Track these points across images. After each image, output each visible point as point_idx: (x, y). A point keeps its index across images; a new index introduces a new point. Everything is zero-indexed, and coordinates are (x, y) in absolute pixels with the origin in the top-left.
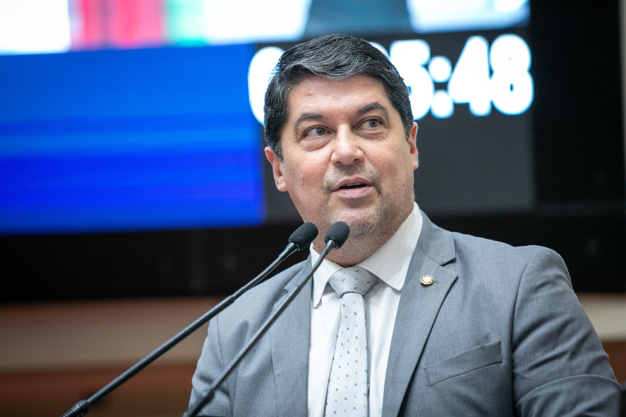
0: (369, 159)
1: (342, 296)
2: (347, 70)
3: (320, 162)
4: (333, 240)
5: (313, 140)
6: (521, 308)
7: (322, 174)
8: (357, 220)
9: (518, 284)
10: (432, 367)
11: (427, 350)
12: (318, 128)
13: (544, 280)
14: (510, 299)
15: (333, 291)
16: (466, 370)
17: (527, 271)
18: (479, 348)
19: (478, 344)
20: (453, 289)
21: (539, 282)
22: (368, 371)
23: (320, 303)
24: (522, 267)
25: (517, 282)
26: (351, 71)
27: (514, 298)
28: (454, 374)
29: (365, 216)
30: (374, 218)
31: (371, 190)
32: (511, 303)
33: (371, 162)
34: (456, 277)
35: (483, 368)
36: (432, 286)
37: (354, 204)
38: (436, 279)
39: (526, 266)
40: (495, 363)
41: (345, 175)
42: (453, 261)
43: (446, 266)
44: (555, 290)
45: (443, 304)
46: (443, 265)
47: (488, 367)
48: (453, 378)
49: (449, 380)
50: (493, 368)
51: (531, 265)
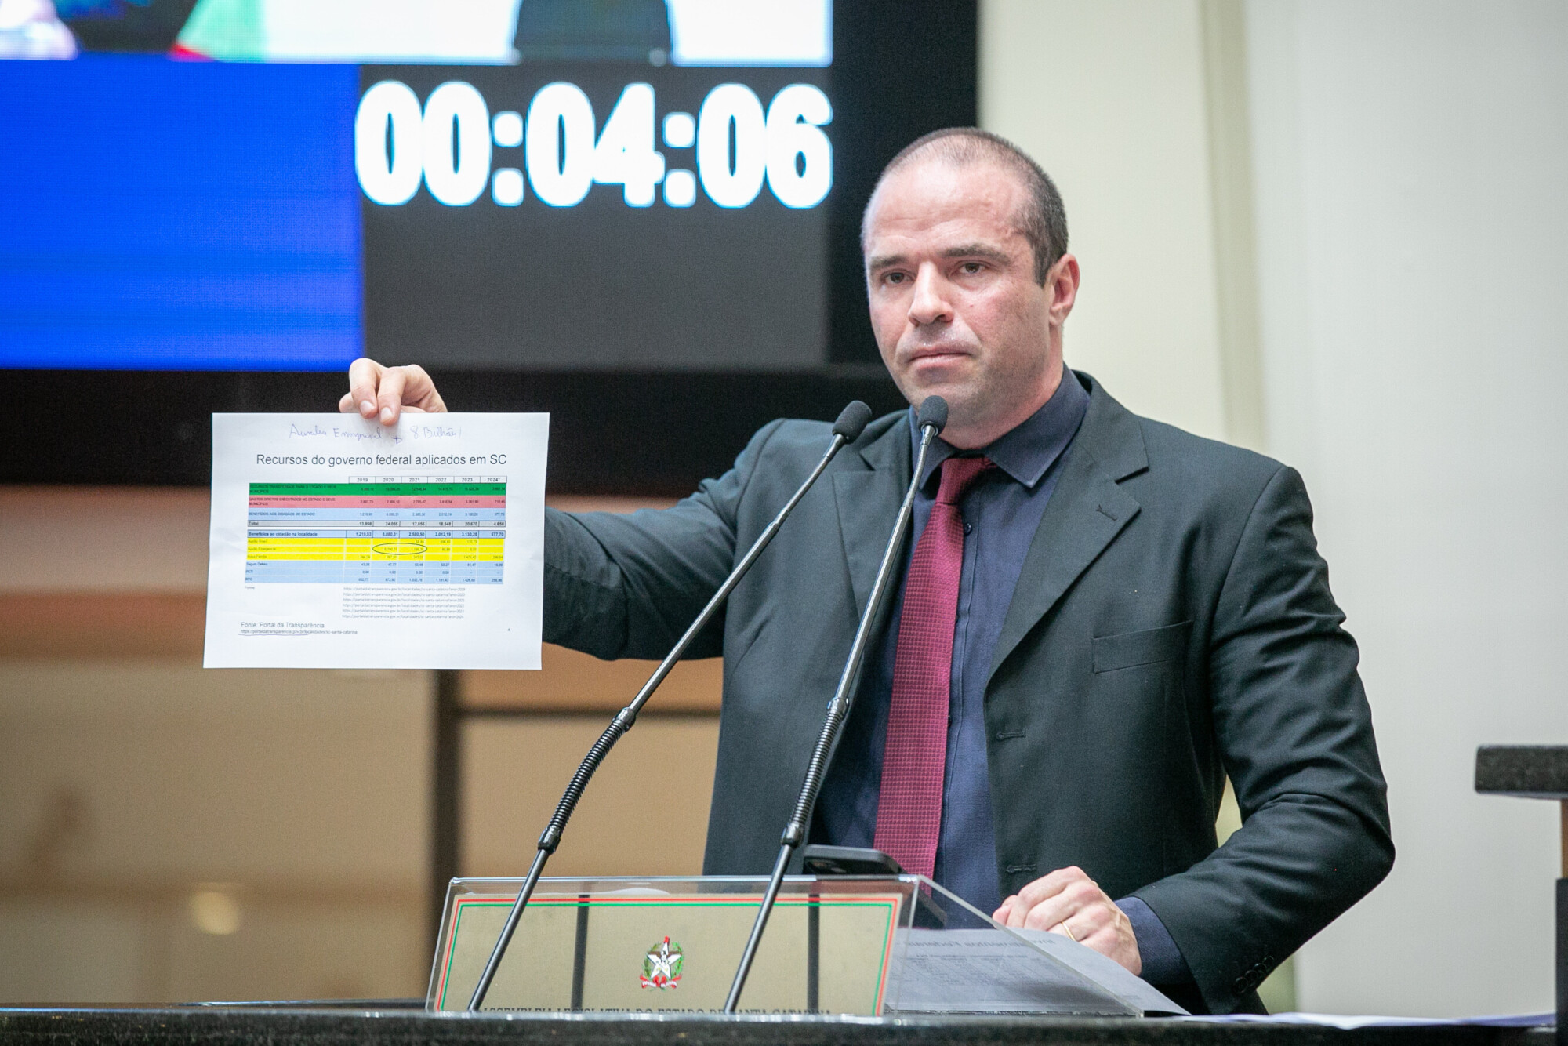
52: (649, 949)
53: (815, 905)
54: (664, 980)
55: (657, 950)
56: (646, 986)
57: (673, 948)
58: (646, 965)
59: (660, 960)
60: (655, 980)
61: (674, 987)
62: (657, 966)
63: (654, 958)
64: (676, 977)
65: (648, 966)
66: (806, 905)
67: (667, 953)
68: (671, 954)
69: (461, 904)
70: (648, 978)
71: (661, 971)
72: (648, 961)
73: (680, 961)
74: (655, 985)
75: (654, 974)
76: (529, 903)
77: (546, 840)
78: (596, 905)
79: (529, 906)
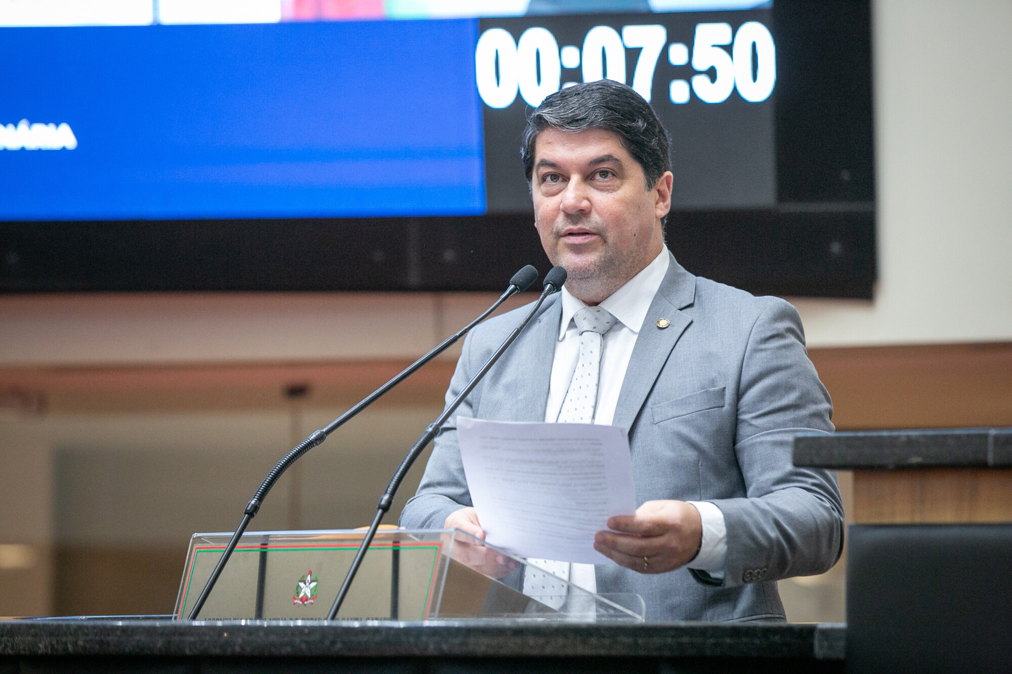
0: (596, 210)
1: (581, 334)
2: (582, 124)
3: (551, 209)
4: (551, 284)
5: (549, 187)
6: (750, 358)
7: (553, 220)
8: (578, 267)
9: (748, 335)
10: (658, 407)
11: (655, 391)
12: (552, 175)
13: (774, 332)
14: (740, 348)
15: (575, 327)
16: (689, 412)
17: (758, 323)
18: (703, 392)
19: (704, 388)
20: (686, 333)
21: (769, 334)
22: (595, 408)
23: (564, 337)
24: (754, 318)
25: (747, 333)
26: (586, 125)
27: (744, 348)
28: (678, 415)
29: (586, 263)
30: (595, 265)
31: (594, 238)
32: (741, 353)
33: (598, 213)
34: (690, 321)
35: (705, 411)
36: (667, 329)
37: (577, 249)
38: (672, 323)
39: (758, 318)
40: (717, 407)
41: (570, 223)
42: (691, 306)
43: (684, 311)
44: (781, 342)
45: (676, 347)
46: (681, 310)
47: (709, 410)
48: (676, 418)
49: (673, 419)
50: (714, 411)
51: (764, 317)
52: (300, 579)
53: (396, 548)
54: (307, 600)
55: (304, 579)
56: (296, 603)
57: (314, 578)
58: (297, 589)
59: (305, 586)
60: (302, 599)
61: (312, 603)
62: (303, 590)
63: (302, 585)
64: (313, 597)
65: (298, 589)
66: (390, 548)
67: (309, 581)
68: (312, 581)
69: (197, 550)
70: (297, 598)
71: (305, 594)
72: (298, 587)
73: (316, 587)
74: (301, 603)
75: (301, 595)
76: (235, 549)
77: (248, 509)
78: (272, 550)
79: (236, 551)
